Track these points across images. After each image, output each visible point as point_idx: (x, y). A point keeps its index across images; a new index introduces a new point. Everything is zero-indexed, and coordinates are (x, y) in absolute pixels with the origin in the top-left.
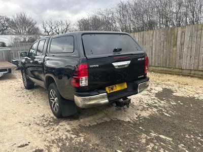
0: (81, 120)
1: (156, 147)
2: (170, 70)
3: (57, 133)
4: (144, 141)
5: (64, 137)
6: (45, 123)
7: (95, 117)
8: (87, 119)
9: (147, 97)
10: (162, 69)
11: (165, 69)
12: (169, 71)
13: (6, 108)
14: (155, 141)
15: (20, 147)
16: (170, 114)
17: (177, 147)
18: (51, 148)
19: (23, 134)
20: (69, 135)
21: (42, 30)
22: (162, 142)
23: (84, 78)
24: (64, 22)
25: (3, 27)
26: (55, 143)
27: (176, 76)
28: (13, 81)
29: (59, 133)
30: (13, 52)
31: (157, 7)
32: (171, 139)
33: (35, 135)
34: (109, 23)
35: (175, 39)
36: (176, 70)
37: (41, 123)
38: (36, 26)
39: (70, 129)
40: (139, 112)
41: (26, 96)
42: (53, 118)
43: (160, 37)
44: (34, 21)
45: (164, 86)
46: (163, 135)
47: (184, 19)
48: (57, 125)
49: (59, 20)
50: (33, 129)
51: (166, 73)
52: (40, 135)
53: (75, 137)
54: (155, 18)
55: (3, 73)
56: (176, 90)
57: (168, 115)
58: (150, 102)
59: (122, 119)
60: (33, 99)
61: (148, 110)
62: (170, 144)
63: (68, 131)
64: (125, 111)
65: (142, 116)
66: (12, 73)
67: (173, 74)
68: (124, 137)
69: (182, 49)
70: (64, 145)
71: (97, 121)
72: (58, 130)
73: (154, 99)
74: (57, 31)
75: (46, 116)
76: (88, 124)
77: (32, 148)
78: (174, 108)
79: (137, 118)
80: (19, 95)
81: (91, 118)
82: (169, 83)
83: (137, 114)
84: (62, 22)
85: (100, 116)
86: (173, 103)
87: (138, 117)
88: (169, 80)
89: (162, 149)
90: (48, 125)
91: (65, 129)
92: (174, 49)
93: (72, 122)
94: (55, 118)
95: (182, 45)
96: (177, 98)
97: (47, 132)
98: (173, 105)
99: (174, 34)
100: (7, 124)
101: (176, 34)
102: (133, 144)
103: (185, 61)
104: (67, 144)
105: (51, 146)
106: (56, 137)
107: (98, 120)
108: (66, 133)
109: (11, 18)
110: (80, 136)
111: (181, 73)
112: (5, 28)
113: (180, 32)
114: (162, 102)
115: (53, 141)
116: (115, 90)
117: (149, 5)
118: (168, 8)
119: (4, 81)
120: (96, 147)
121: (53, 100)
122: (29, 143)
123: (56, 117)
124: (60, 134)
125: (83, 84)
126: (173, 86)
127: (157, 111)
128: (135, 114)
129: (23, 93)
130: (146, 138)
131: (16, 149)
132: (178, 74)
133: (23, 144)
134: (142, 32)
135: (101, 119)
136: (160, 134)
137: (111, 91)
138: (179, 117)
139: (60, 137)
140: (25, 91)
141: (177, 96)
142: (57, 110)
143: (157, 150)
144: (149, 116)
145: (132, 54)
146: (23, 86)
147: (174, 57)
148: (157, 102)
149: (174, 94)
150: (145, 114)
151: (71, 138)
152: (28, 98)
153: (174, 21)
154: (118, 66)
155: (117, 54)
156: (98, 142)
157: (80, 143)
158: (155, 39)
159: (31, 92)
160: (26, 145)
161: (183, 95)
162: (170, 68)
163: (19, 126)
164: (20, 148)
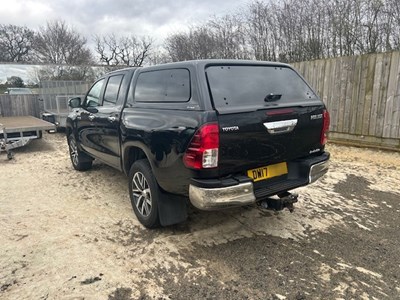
0: (196, 234)
1: (354, 290)
2: (358, 138)
3: (152, 258)
4: (326, 278)
5: (167, 267)
6: (125, 238)
7: (221, 227)
8: (207, 233)
9: (318, 191)
10: (341, 136)
11: (347, 137)
12: (356, 141)
13: (45, 207)
14: (350, 278)
15: (84, 283)
16: (369, 226)
17: (393, 289)
18: (145, 286)
19: (87, 259)
20: (176, 263)
21: (96, 56)
22: (363, 280)
23: (209, 151)
24: (139, 40)
25: (21, 47)
26: (152, 277)
27: (370, 152)
28: (48, 156)
29: (156, 258)
30: (43, 97)
31: (329, 13)
32: (379, 276)
33: (110, 261)
34: (231, 43)
35: (370, 79)
36: (369, 140)
37: (117, 238)
38: (85, 47)
39: (176, 250)
40: (307, 221)
41: (79, 185)
42: (138, 227)
43: (339, 74)
44: (81, 38)
45: (349, 171)
46: (363, 266)
47: (384, 38)
48: (150, 243)
49: (129, 35)
50: (104, 249)
51: (348, 146)
52: (120, 262)
53: (190, 267)
54: (325, 35)
55: (28, 138)
56: (374, 180)
57: (366, 228)
58: (326, 202)
59: (276, 234)
60: (93, 191)
61: (323, 216)
62: (380, 284)
63: (173, 255)
64: (279, 218)
65: (313, 228)
66: (44, 139)
67: (364, 147)
68: (287, 269)
69: (383, 98)
70: (169, 281)
71: (228, 237)
72: (152, 252)
73: (333, 196)
74: (126, 58)
75: (124, 225)
76: (209, 242)
77: (109, 285)
78: (376, 214)
79: (304, 232)
80: (65, 182)
81: (214, 231)
82: (358, 164)
83: (303, 225)
84: (134, 40)
85: (232, 226)
86: (372, 205)
87: (308, 230)
88: (356, 159)
89: (365, 294)
90: (131, 241)
91: (165, 250)
92: (368, 97)
93: (178, 237)
94: (143, 228)
95: (383, 89)
96: (379, 196)
97: (132, 256)
98: (373, 209)
99: (368, 68)
100: (52, 239)
101: (371, 69)
102: (306, 283)
103: (389, 122)
104: (176, 280)
105: (145, 282)
106: (152, 266)
107: (229, 233)
108: (171, 259)
109: (36, 30)
110: (199, 265)
111: (380, 145)
112: (25, 49)
113: (379, 65)
114: (350, 202)
115: (147, 273)
116: (265, 177)
117: (313, 10)
118: (351, 16)
119: (32, 155)
120: (234, 288)
121: (139, 193)
122: (101, 275)
123: (145, 226)
124: (159, 260)
125: (207, 163)
126: (367, 171)
127: (343, 219)
128: (299, 225)
129: (71, 178)
130: (330, 271)
131: (78, 286)
132: (374, 148)
133: (89, 278)
134: (302, 64)
135: (235, 232)
136: (357, 265)
137: (258, 179)
138: (388, 232)
139: (159, 265)
140: (75, 174)
141: (377, 192)
142: (149, 213)
143: (356, 297)
144: (329, 229)
145: (300, 107)
146: (70, 165)
147: (367, 113)
148: (338, 201)
149: (372, 187)
150: (320, 225)
151: (181, 268)
152: (84, 188)
153: (364, 42)
154: (275, 130)
155: (271, 105)
156: (234, 277)
157: (200, 279)
158: (329, 77)
159: (88, 177)
160: (96, 279)
161: (389, 189)
162: (357, 135)
163: (75, 241)
164: (85, 286)
